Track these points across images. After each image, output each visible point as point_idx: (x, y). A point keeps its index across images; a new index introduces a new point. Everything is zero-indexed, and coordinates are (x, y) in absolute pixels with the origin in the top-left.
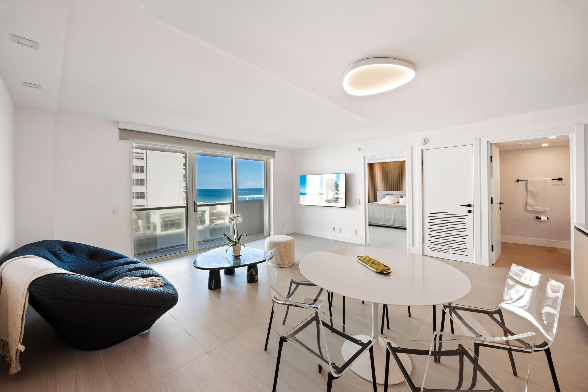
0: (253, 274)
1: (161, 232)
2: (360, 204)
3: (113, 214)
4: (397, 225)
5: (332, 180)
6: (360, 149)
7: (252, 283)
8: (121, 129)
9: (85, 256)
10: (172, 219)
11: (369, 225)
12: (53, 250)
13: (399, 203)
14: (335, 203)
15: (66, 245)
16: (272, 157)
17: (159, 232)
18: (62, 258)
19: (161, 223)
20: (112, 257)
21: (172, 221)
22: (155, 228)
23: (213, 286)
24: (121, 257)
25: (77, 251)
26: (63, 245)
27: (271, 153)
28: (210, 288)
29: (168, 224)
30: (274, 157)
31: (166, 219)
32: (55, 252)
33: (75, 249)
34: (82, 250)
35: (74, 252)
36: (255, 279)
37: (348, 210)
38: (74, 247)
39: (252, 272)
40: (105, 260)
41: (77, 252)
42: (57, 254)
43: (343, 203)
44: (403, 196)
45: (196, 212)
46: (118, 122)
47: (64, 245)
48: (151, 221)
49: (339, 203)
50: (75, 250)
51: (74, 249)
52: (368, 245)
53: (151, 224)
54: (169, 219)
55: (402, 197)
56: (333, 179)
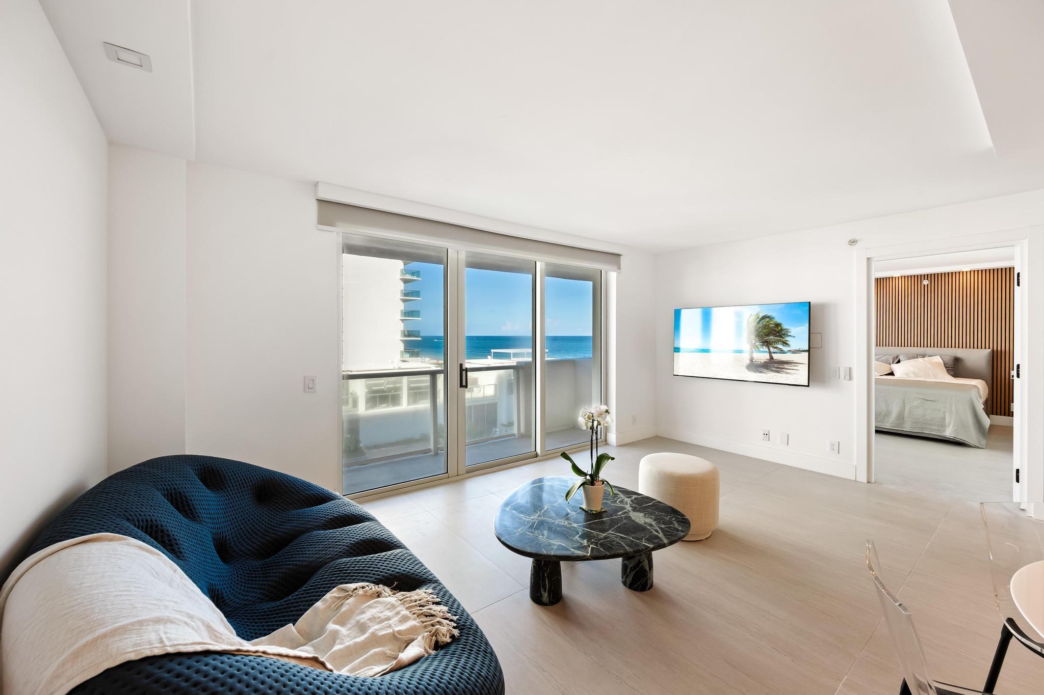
0: (642, 566)
1: (366, 410)
2: (850, 379)
3: (304, 391)
4: (907, 428)
5: (768, 319)
6: (853, 242)
7: (640, 591)
8: (320, 201)
9: (248, 496)
10: (383, 387)
11: (877, 432)
12: (175, 489)
13: (892, 374)
14: (776, 374)
15: (208, 467)
16: (616, 268)
17: (362, 409)
18: (195, 509)
19: (366, 396)
20: (304, 496)
21: (383, 391)
22: (355, 404)
23: (545, 595)
24: (324, 498)
25: (231, 483)
26: (201, 469)
27: (614, 258)
28: (536, 598)
29: (376, 396)
30: (619, 268)
31: (374, 388)
32: (180, 493)
33: (227, 477)
34: (241, 480)
35: (224, 485)
36: (648, 581)
37: (815, 393)
38: (223, 474)
39: (640, 562)
40: (290, 504)
41: (230, 485)
42: (184, 498)
43: (800, 375)
44: (901, 358)
45: (463, 387)
46: (316, 185)
47: (204, 469)
48: (350, 391)
49: (787, 373)
50: (226, 481)
51: (225, 477)
52: (875, 482)
53: (350, 395)
54: (378, 388)
55: (899, 362)
56: (769, 317)
